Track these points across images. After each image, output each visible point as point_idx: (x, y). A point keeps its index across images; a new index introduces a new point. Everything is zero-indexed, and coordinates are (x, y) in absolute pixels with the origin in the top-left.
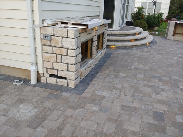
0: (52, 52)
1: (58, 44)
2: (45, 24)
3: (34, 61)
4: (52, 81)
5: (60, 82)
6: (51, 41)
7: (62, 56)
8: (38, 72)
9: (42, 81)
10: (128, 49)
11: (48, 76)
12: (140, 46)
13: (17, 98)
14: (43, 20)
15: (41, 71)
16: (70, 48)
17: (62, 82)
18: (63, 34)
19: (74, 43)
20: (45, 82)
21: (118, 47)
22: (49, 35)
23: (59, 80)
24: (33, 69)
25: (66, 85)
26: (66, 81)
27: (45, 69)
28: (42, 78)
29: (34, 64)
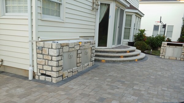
0: (42, 58)
1: (46, 52)
2: (40, 40)
3: (31, 64)
4: (42, 78)
5: (47, 79)
6: (42, 50)
7: (49, 61)
8: (34, 71)
9: (36, 78)
10: (116, 63)
11: (40, 74)
12: (128, 61)
13: (16, 86)
14: (38, 37)
15: (35, 71)
16: (53, 55)
17: (49, 78)
18: (49, 46)
19: (56, 52)
20: (38, 79)
21: (108, 62)
22: (41, 46)
23: (46, 77)
24: (30, 69)
25: (51, 81)
26: (51, 78)
27: (38, 69)
28: (36, 76)
29: (31, 66)
